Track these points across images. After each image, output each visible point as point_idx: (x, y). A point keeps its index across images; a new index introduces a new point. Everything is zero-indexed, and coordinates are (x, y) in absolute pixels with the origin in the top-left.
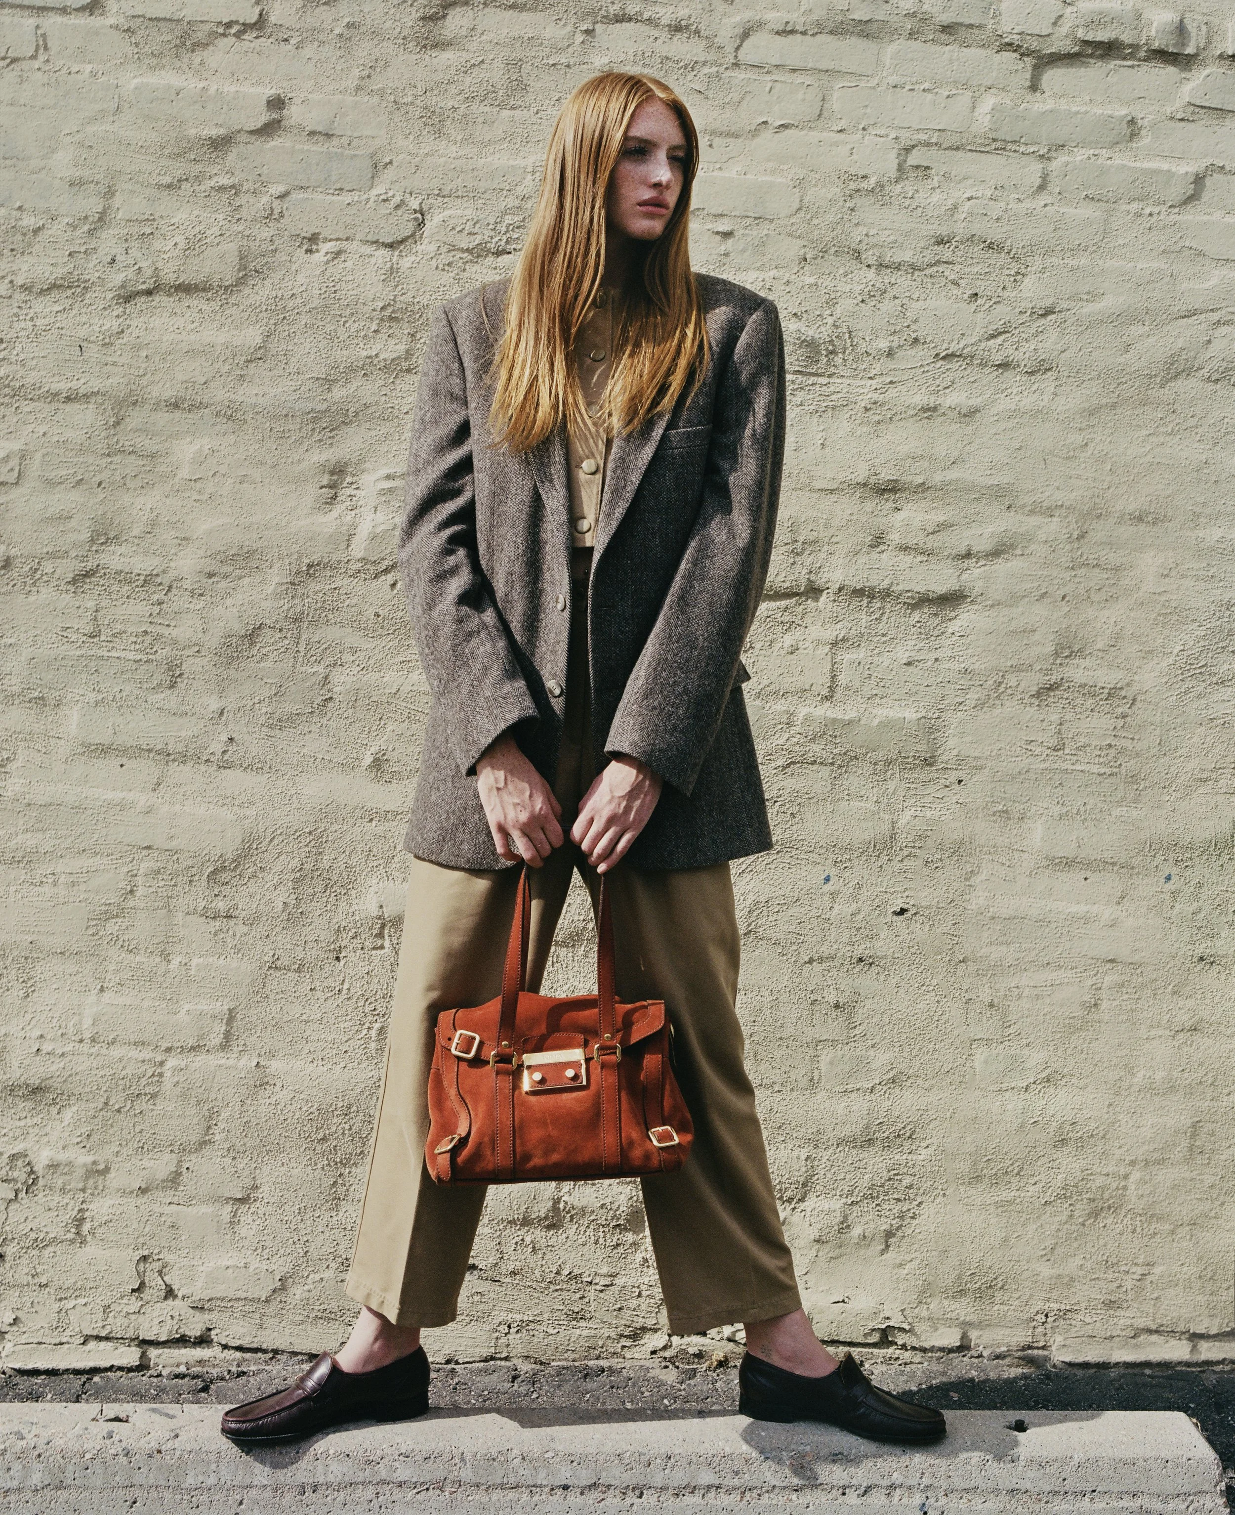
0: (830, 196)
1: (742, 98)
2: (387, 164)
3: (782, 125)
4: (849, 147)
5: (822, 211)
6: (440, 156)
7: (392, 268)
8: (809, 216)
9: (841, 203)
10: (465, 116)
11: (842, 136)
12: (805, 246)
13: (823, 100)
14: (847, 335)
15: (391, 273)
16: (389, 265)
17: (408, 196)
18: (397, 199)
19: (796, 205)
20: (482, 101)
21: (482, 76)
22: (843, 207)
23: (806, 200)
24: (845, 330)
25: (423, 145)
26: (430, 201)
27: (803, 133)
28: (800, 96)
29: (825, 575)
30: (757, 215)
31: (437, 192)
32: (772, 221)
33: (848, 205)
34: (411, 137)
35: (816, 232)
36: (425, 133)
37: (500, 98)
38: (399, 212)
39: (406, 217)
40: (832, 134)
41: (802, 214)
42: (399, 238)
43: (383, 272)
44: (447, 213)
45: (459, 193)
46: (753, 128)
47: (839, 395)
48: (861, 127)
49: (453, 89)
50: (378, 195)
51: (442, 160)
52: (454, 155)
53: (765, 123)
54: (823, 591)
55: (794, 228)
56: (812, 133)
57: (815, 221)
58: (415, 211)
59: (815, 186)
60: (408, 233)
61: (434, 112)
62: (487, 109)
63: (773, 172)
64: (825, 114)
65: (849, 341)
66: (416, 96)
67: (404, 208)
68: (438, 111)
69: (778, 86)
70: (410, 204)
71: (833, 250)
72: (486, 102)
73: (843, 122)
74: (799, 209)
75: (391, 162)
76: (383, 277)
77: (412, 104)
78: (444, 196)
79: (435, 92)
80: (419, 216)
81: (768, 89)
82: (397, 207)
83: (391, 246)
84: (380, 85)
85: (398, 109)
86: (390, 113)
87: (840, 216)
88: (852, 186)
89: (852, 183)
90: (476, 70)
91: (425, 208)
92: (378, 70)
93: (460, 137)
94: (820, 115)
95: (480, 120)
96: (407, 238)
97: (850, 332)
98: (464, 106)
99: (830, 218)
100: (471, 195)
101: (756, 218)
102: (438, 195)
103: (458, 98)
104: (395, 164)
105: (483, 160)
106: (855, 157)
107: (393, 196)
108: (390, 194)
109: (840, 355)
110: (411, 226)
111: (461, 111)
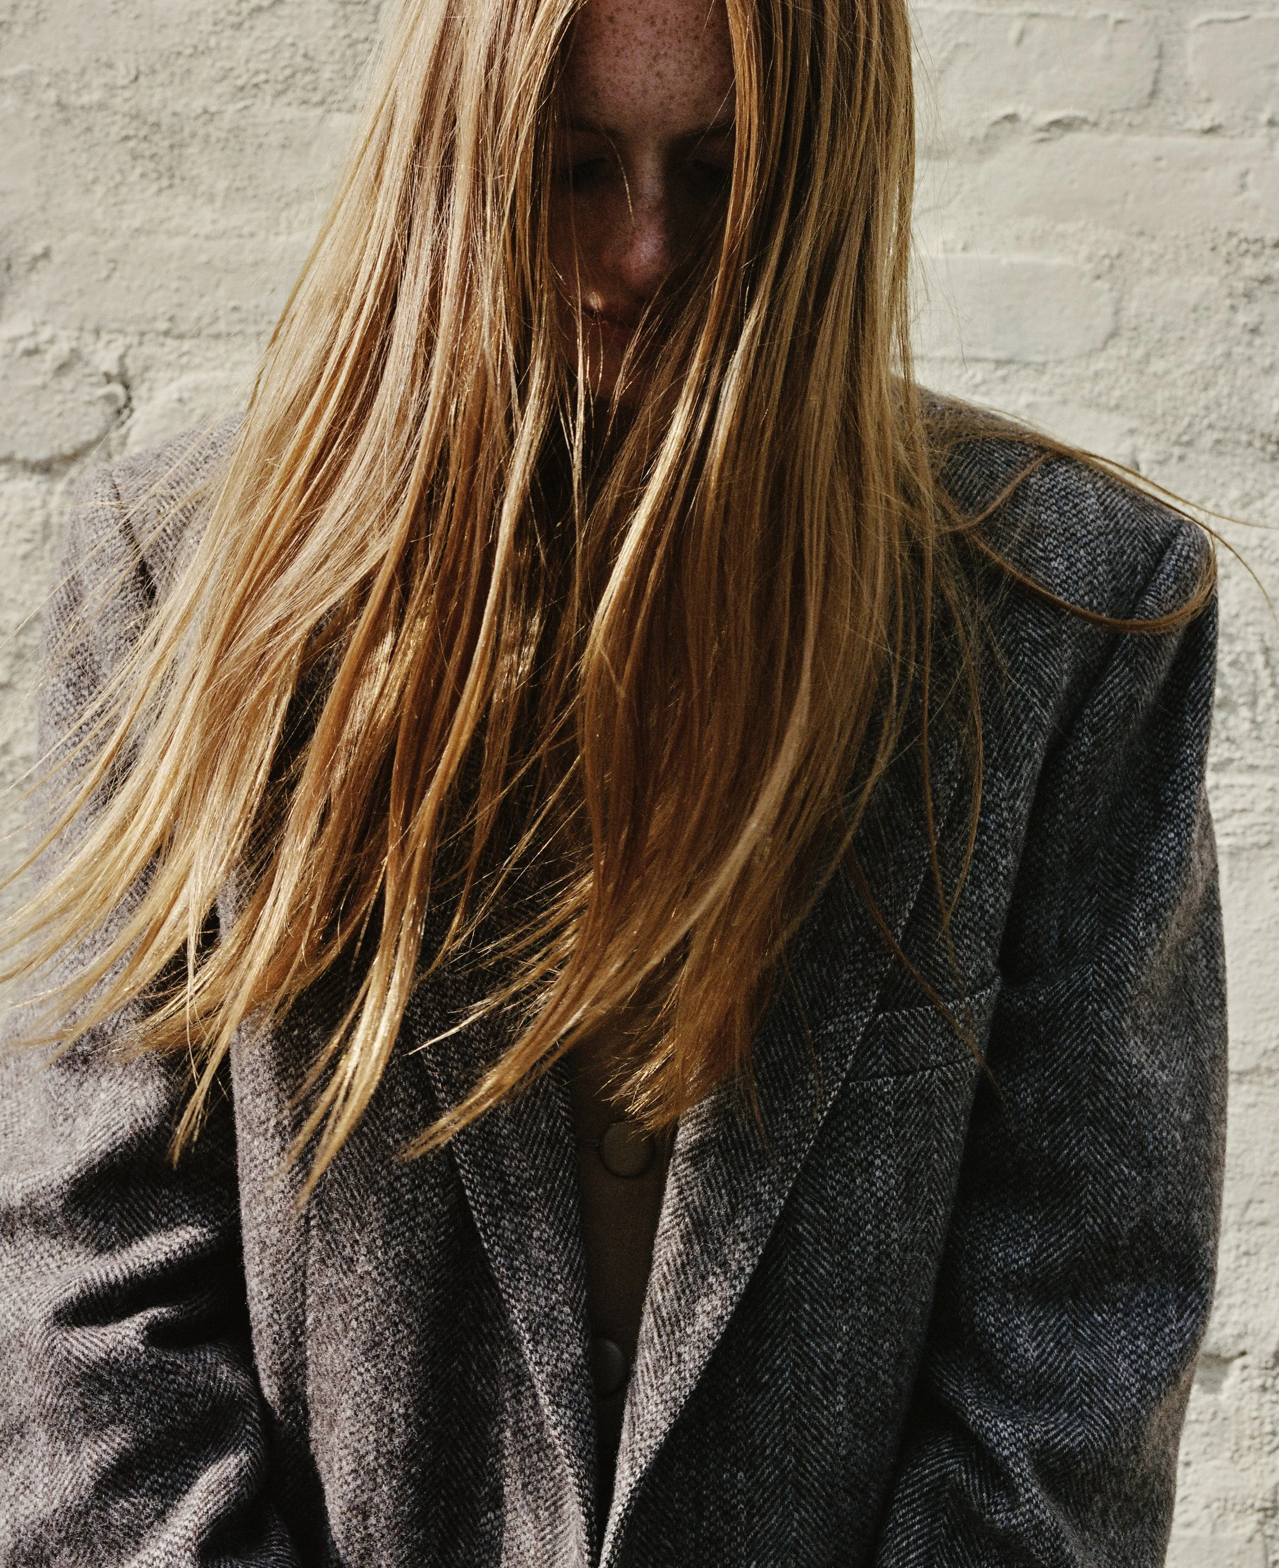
0: (1192, 298)
1: (949, 62)
2: (36, 259)
3: (1056, 123)
4: (1234, 169)
5: (1172, 337)
6: (171, 234)
7: (46, 524)
8: (1139, 353)
9: (1222, 315)
10: (236, 131)
11: (1214, 144)
12: (1132, 432)
13: (1160, 56)
14: (1260, 660)
15: (46, 538)
16: (38, 518)
17: (89, 338)
18: (63, 348)
19: (1103, 324)
20: (279, 94)
21: (279, 33)
22: (1229, 323)
23: (1132, 307)
24: (1254, 646)
25: (128, 208)
26: (148, 350)
27: (1113, 138)
28: (1099, 48)
29: (1235, 1316)
30: (1002, 355)
31: (163, 326)
32: (1042, 368)
33: (1241, 318)
34: (99, 190)
35: (1161, 395)
36: (134, 177)
37: (325, 86)
38: (67, 383)
39: (85, 394)
40: (1190, 140)
41: (1120, 348)
42: (67, 449)
43: (23, 534)
44: (188, 379)
45: (222, 327)
46: (981, 132)
47: (1247, 819)
48: (1264, 117)
49: (206, 69)
50: (14, 340)
51: (179, 242)
52: (208, 229)
53: (1011, 118)
54: (1228, 1361)
55: (1101, 386)
56: (1134, 139)
57: (1158, 365)
58: (108, 378)
59: (1151, 272)
60: (88, 433)
61: (157, 125)
62: (292, 113)
63: (1039, 241)
64: (1168, 90)
65: (1264, 675)
66: (111, 88)
67: (79, 371)
68: (166, 120)
69: (1040, 27)
70: (96, 360)
71: (1208, 439)
72: (290, 96)
73: (1215, 107)
74: (1114, 334)
75: (46, 254)
76: (25, 548)
77: (102, 106)
78: (181, 337)
79: (163, 77)
80: (117, 389)
81: (1013, 34)
82: (62, 368)
83: (46, 468)
84: (24, 67)
85: (67, 121)
86: (47, 132)
87: (1220, 349)
88: (1251, 268)
89: (1248, 261)
90: (263, 22)
91: (133, 369)
92: (17, 30)
93: (222, 185)
94: (1153, 94)
95: (275, 139)
96: (88, 447)
97: (1266, 651)
98: (232, 108)
99: (1197, 354)
100: (252, 329)
101: (999, 363)
102: (166, 333)
103: (219, 89)
104: (57, 258)
105: (282, 239)
106: (1253, 194)
107: (52, 341)
108: (45, 334)
109: (1245, 712)
110: (98, 416)
111: (226, 122)
